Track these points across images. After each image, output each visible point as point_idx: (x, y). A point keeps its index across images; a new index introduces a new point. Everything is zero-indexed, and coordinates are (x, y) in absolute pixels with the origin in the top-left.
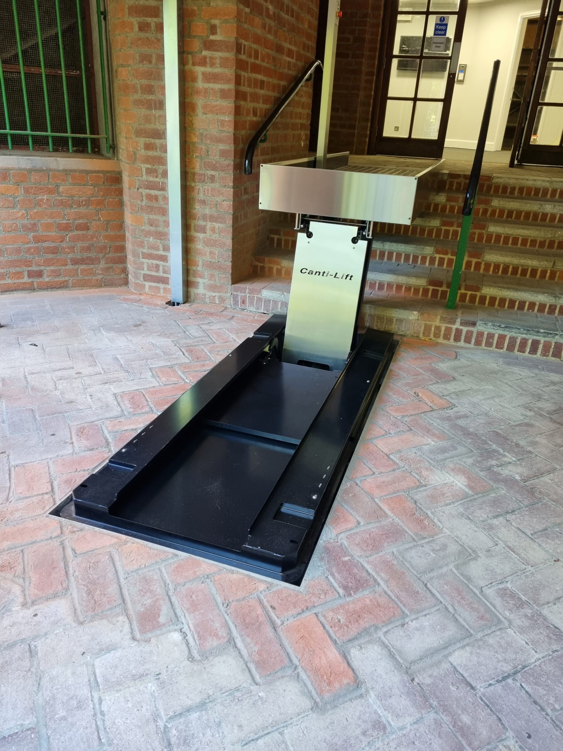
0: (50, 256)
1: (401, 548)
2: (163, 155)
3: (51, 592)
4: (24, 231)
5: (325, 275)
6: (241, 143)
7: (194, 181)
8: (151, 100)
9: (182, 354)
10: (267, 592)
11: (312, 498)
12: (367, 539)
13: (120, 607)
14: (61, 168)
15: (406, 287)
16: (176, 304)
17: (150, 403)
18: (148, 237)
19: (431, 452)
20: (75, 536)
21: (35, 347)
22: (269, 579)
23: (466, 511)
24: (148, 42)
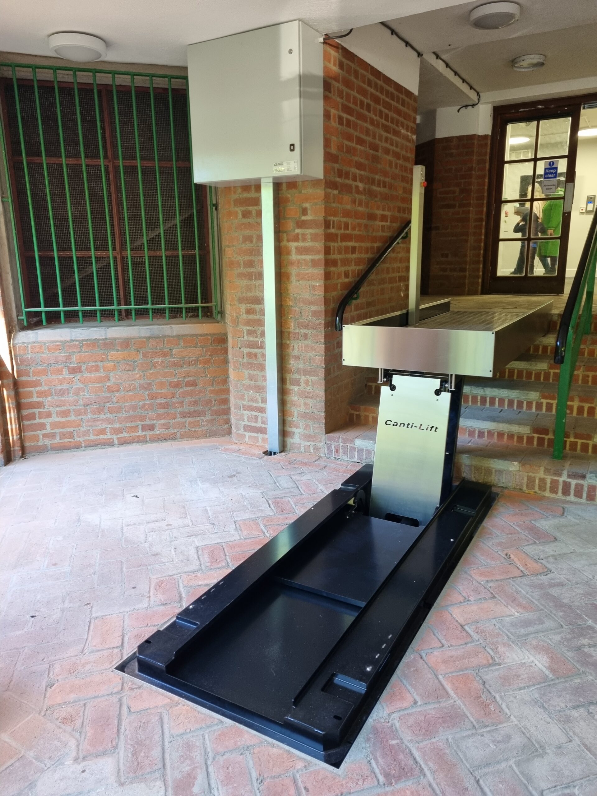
0: (162, 411)
1: (458, 736)
2: (261, 318)
3: (101, 748)
4: (141, 390)
5: (410, 426)
6: (332, 302)
7: (289, 339)
8: (252, 272)
9: (268, 506)
10: (304, 771)
11: (366, 669)
12: (421, 721)
13: (160, 772)
14: (175, 334)
15: (508, 435)
16: (272, 453)
17: (228, 557)
18: (248, 391)
19: (513, 624)
20: (133, 693)
21: (136, 498)
22: (309, 758)
23: (541, 698)
24: (249, 226)
